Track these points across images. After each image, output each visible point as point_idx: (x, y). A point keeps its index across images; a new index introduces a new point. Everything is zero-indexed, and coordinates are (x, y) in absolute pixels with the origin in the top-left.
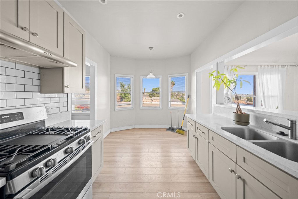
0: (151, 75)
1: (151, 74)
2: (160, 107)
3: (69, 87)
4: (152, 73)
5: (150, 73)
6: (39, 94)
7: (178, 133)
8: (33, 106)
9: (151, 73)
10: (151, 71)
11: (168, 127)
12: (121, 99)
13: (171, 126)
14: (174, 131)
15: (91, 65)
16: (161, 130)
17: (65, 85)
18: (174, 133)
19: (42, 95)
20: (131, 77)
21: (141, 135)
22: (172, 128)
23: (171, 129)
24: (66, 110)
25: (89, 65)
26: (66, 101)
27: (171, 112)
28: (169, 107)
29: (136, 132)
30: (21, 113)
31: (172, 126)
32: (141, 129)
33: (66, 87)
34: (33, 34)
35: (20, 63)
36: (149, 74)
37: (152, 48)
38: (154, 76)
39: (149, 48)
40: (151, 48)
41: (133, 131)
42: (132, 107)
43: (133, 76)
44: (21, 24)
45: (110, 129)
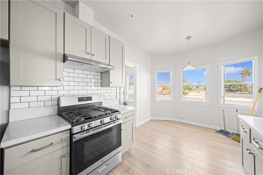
0: (189, 66)
2: (207, 102)
3: (112, 83)
4: (190, 65)
5: (188, 65)
6: (100, 87)
7: (235, 140)
8: (98, 94)
9: (189, 64)
10: (189, 62)
11: (219, 129)
13: (223, 129)
14: (228, 136)
15: (134, 67)
17: (110, 81)
18: (228, 139)
19: (102, 88)
20: (171, 71)
21: (179, 129)
22: (226, 131)
23: (224, 133)
24: (116, 98)
25: (133, 67)
26: (116, 92)
27: (223, 110)
28: (222, 103)
29: (174, 125)
30: (91, 97)
31: (225, 129)
32: (181, 123)
33: (111, 83)
34: (93, 55)
35: (92, 72)
36: (186, 66)
37: (191, 37)
38: (193, 68)
39: (187, 38)
40: (189, 38)
41: (171, 123)
42: (171, 99)
43: (173, 70)
44: (87, 52)
45: (151, 116)
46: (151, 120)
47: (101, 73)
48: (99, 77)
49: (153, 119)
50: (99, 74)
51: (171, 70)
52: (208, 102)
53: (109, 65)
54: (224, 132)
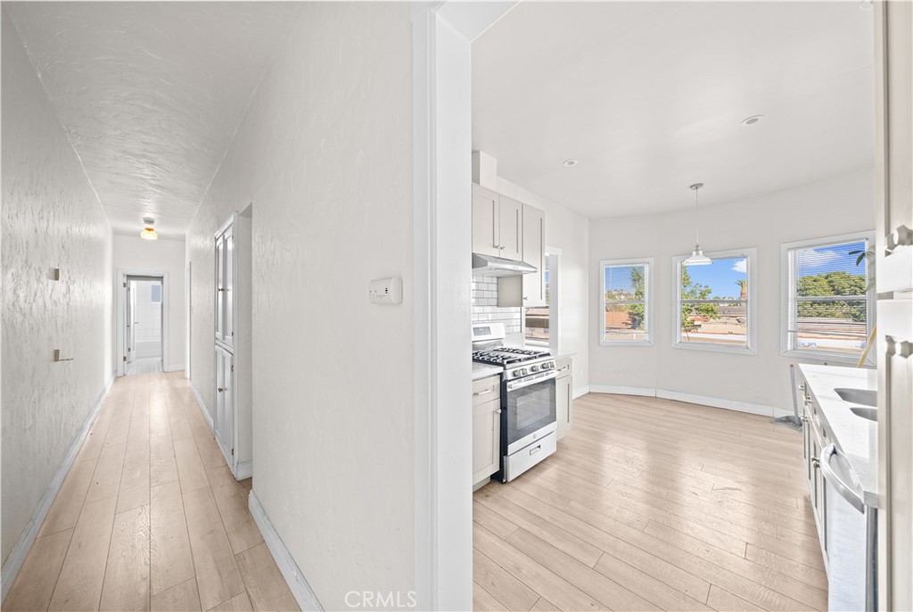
0: (698, 256)
1: (698, 254)
2: (749, 345)
3: (527, 298)
4: (701, 252)
5: (694, 253)
6: (496, 308)
9: (697, 250)
10: (697, 246)
11: (781, 414)
12: (634, 320)
13: (792, 413)
15: (551, 255)
16: (748, 416)
20: (645, 264)
22: (799, 418)
24: (520, 331)
25: (548, 255)
27: (792, 366)
30: (489, 328)
31: (796, 413)
32: (674, 402)
33: (525, 298)
34: (502, 249)
36: (690, 256)
37: (702, 184)
38: (708, 260)
39: (691, 187)
40: (696, 186)
41: (647, 402)
42: (647, 339)
43: (651, 260)
44: (496, 244)
45: (589, 384)
46: (590, 393)
47: (498, 278)
48: (494, 287)
49: (595, 389)
50: (495, 280)
51: (646, 260)
52: (751, 344)
53: (522, 263)
54: (794, 422)
